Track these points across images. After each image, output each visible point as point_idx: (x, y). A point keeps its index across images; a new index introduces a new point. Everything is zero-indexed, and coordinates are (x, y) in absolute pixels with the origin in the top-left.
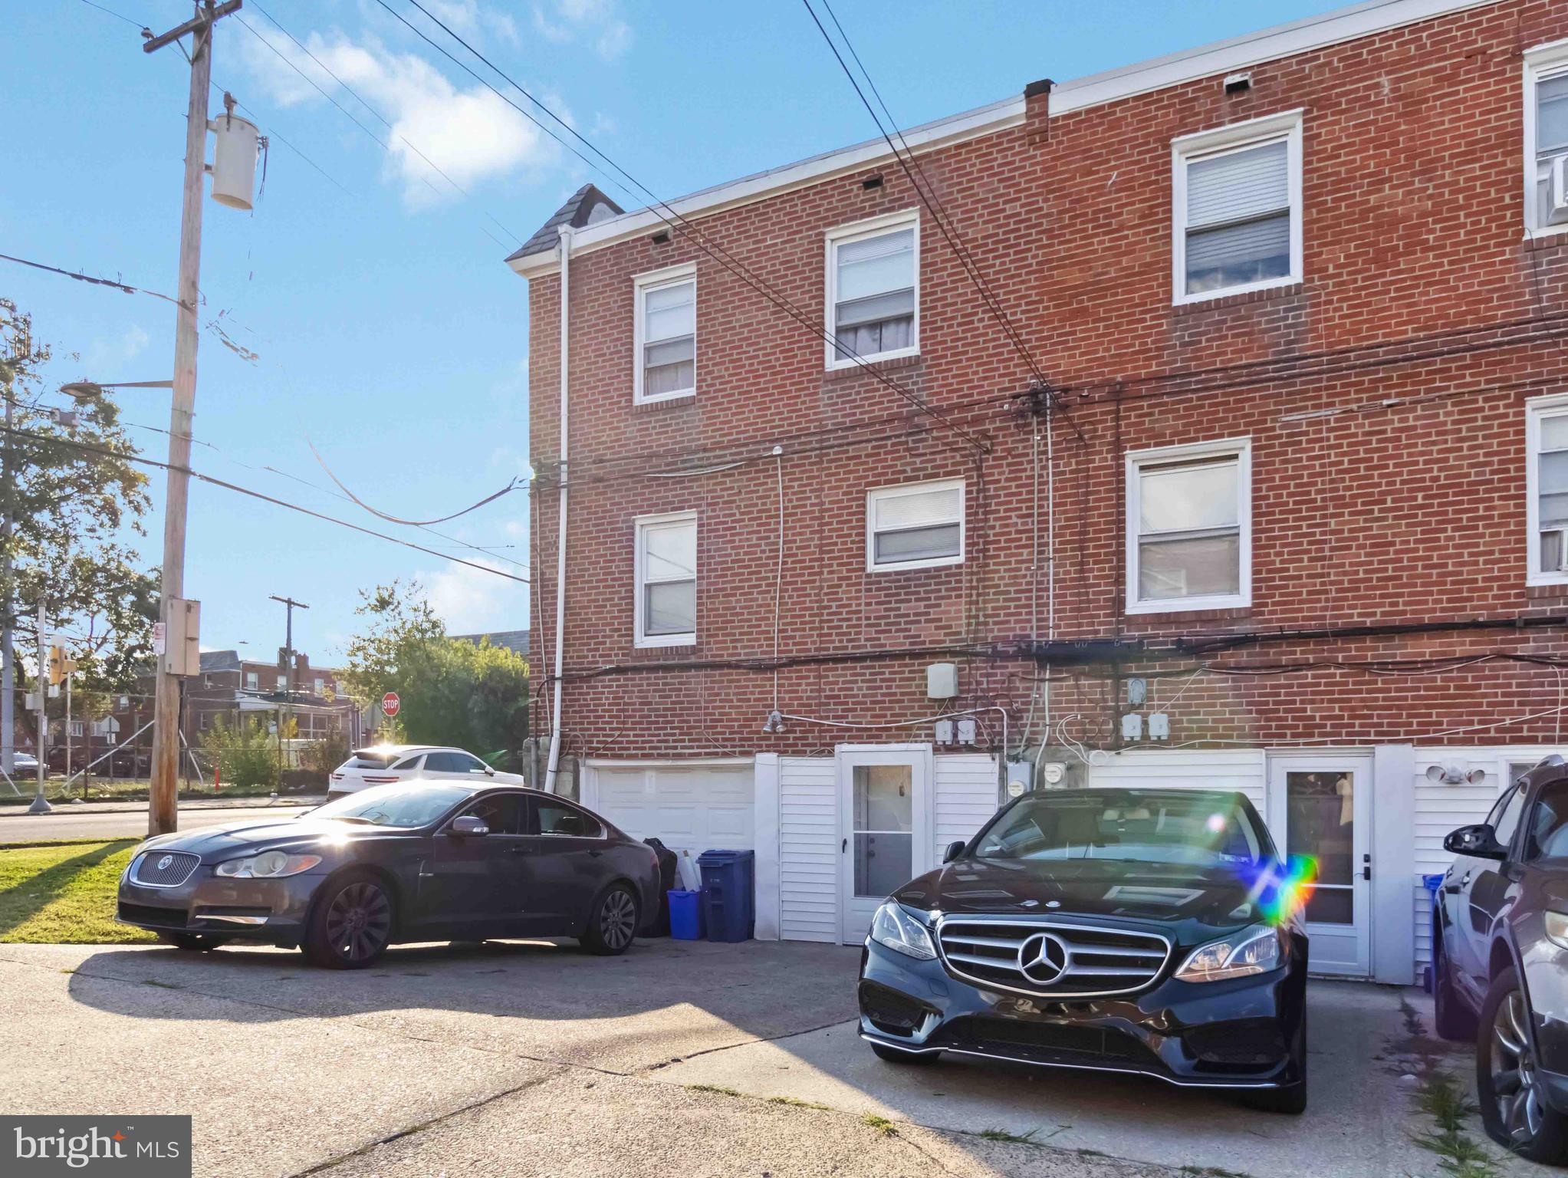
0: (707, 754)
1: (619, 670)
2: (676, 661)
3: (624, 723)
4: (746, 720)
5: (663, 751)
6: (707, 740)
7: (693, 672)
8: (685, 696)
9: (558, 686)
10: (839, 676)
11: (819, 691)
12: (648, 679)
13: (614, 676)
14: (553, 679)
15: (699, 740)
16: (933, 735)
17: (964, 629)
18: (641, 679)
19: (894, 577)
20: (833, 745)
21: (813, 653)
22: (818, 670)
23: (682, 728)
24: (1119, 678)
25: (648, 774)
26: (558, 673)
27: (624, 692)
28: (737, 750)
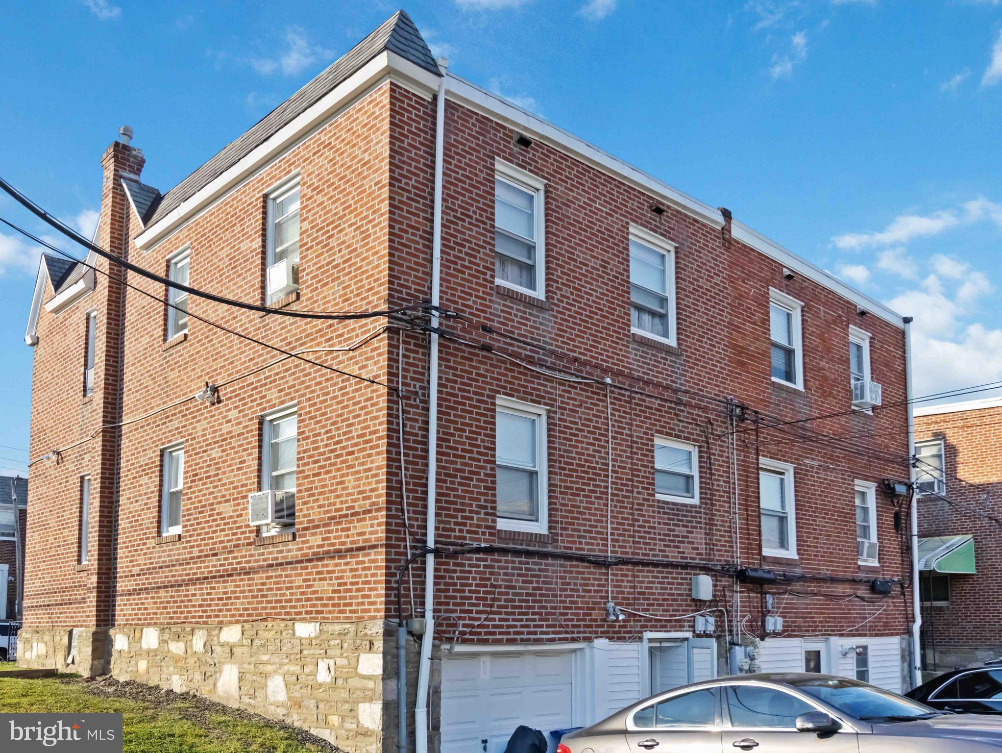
0: (560, 639)
1: (490, 550)
2: (536, 549)
3: (491, 606)
4: (588, 608)
5: (525, 637)
6: (561, 626)
7: (550, 561)
8: (544, 582)
9: (430, 559)
10: (645, 576)
11: (634, 587)
12: (513, 562)
13: (481, 556)
14: (426, 551)
15: (554, 626)
16: (694, 626)
17: (704, 552)
18: (507, 562)
19: (671, 506)
20: (641, 632)
21: (630, 556)
22: (633, 570)
23: (540, 614)
24: (763, 593)
25: (483, 659)
26: (431, 544)
27: (491, 573)
28: (581, 635)
